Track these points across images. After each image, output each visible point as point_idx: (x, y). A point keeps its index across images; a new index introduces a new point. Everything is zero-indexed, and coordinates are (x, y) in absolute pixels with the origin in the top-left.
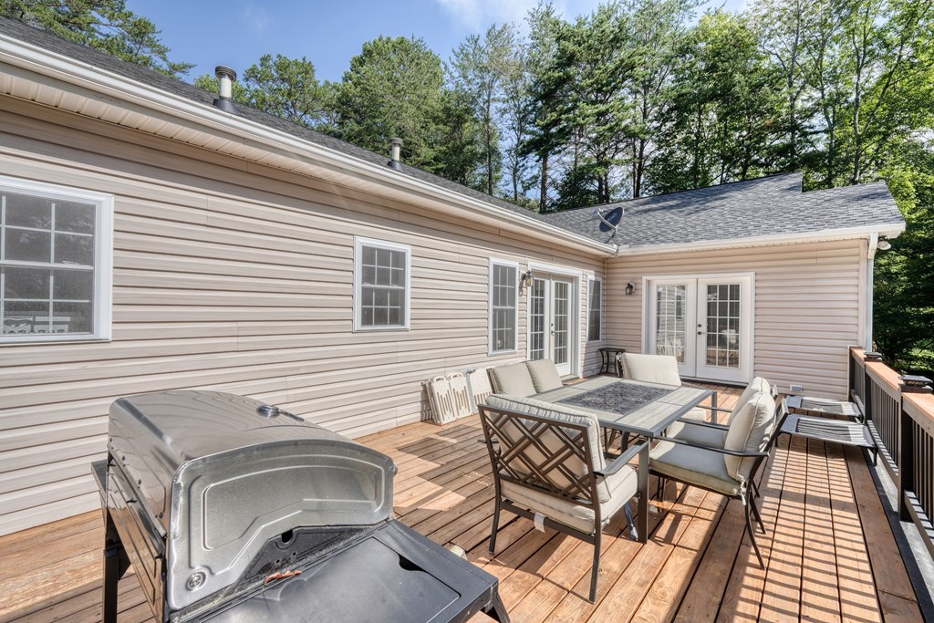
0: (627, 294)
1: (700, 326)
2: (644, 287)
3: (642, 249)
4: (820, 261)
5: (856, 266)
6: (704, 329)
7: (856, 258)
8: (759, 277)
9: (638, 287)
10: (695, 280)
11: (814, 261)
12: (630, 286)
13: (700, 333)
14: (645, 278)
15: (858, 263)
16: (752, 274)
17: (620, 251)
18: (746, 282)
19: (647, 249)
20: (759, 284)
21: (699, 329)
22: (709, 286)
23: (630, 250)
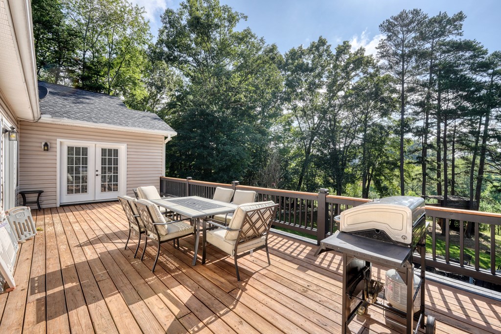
0: (44, 150)
1: (97, 171)
2: (58, 146)
3: (62, 121)
4: (151, 142)
5: (161, 146)
6: (99, 173)
7: (161, 143)
8: (129, 147)
9: (54, 145)
10: (94, 145)
11: (149, 142)
12: (46, 145)
13: (97, 175)
14: (59, 140)
15: (162, 144)
16: (126, 145)
17: (42, 118)
18: (122, 148)
19: (66, 121)
20: (129, 150)
21: (97, 173)
22: (102, 149)
23: (52, 119)
